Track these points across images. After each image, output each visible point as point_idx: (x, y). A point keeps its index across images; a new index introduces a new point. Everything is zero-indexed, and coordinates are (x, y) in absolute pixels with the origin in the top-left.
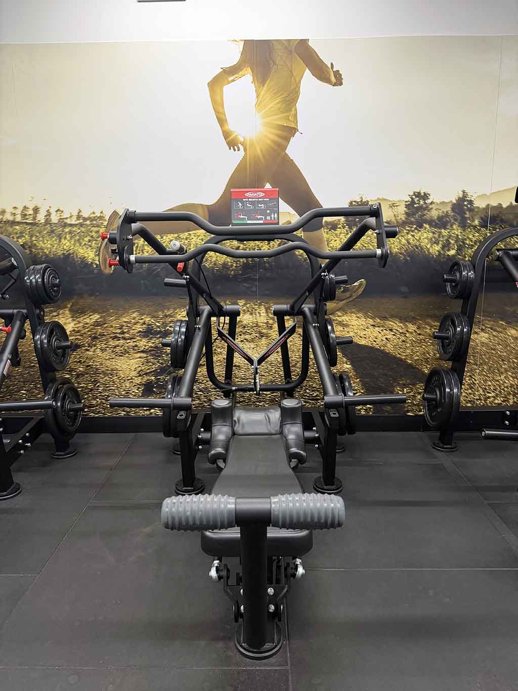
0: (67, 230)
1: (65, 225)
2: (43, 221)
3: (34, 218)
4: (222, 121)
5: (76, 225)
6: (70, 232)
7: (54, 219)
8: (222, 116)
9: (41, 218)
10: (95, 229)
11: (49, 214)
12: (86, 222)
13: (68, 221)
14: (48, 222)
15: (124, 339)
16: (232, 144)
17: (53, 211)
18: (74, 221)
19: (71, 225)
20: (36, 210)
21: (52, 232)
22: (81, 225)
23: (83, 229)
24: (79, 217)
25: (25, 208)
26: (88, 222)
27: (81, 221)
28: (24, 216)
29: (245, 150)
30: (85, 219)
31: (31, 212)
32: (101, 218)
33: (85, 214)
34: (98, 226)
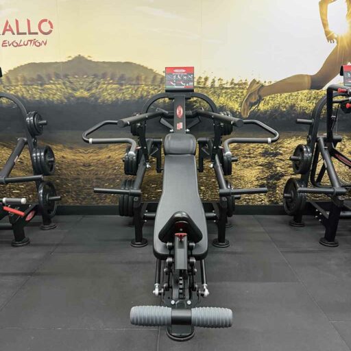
0: (224, 91)
1: (223, 88)
2: (210, 86)
3: (205, 84)
4: (325, 25)
5: (229, 88)
6: (225, 93)
7: (217, 84)
8: (325, 22)
9: (209, 84)
10: (241, 90)
11: (214, 81)
12: (236, 86)
13: (225, 86)
14: (212, 86)
15: (250, 157)
16: (330, 39)
17: (216, 80)
18: (228, 86)
19: (227, 88)
20: (206, 79)
21: (215, 92)
22: (233, 88)
23: (233, 91)
24: (232, 83)
25: (200, 78)
26: (237, 86)
27: (233, 86)
28: (199, 83)
29: (337, 43)
30: (236, 85)
31: (203, 80)
32: (245, 84)
33: (236, 82)
34: (243, 89)
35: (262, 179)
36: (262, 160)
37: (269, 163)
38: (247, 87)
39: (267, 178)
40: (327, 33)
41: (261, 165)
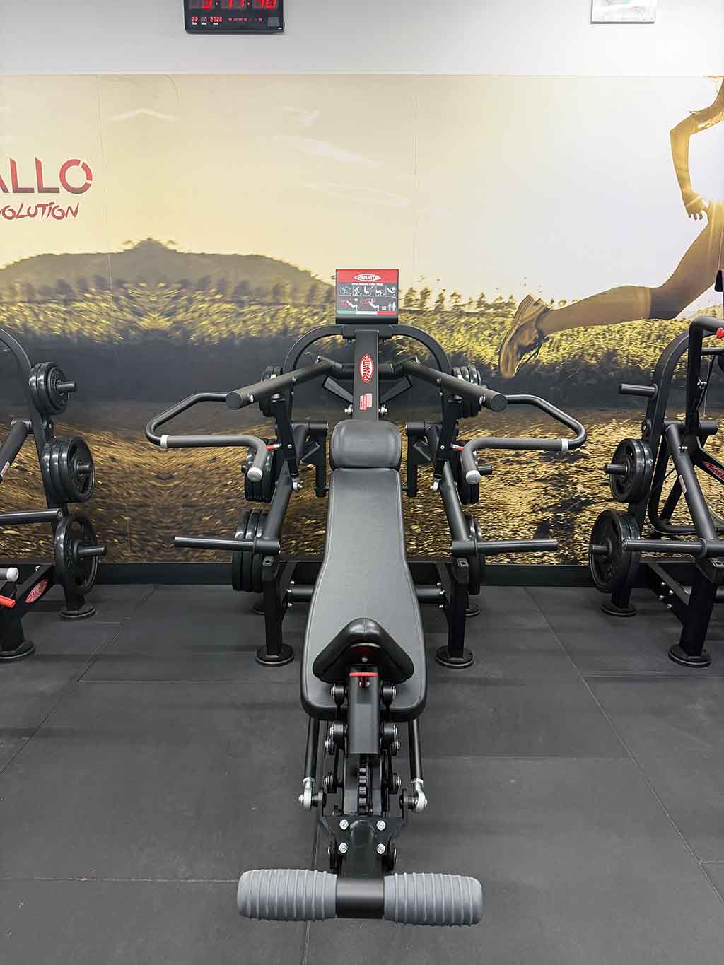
0: (462, 321)
1: (461, 314)
2: (432, 309)
3: (422, 305)
4: (683, 181)
5: (475, 314)
6: (466, 324)
7: (448, 306)
8: (683, 174)
9: (430, 304)
10: (500, 319)
11: (441, 299)
12: (490, 311)
13: (466, 309)
14: (438, 310)
16: (693, 211)
17: (447, 296)
18: (473, 310)
19: (468, 314)
20: (425, 294)
21: (443, 323)
22: (482, 314)
23: (484, 320)
24: (480, 304)
25: (412, 291)
26: (492, 311)
27: (483, 309)
28: (408, 301)
29: (709, 218)
30: (488, 307)
31: (419, 297)
32: (509, 305)
33: (489, 300)
34: (504, 316)
35: (543, 510)
36: (544, 469)
37: (560, 475)
38: (514, 312)
39: (555, 509)
40: (687, 198)
41: (541, 480)
